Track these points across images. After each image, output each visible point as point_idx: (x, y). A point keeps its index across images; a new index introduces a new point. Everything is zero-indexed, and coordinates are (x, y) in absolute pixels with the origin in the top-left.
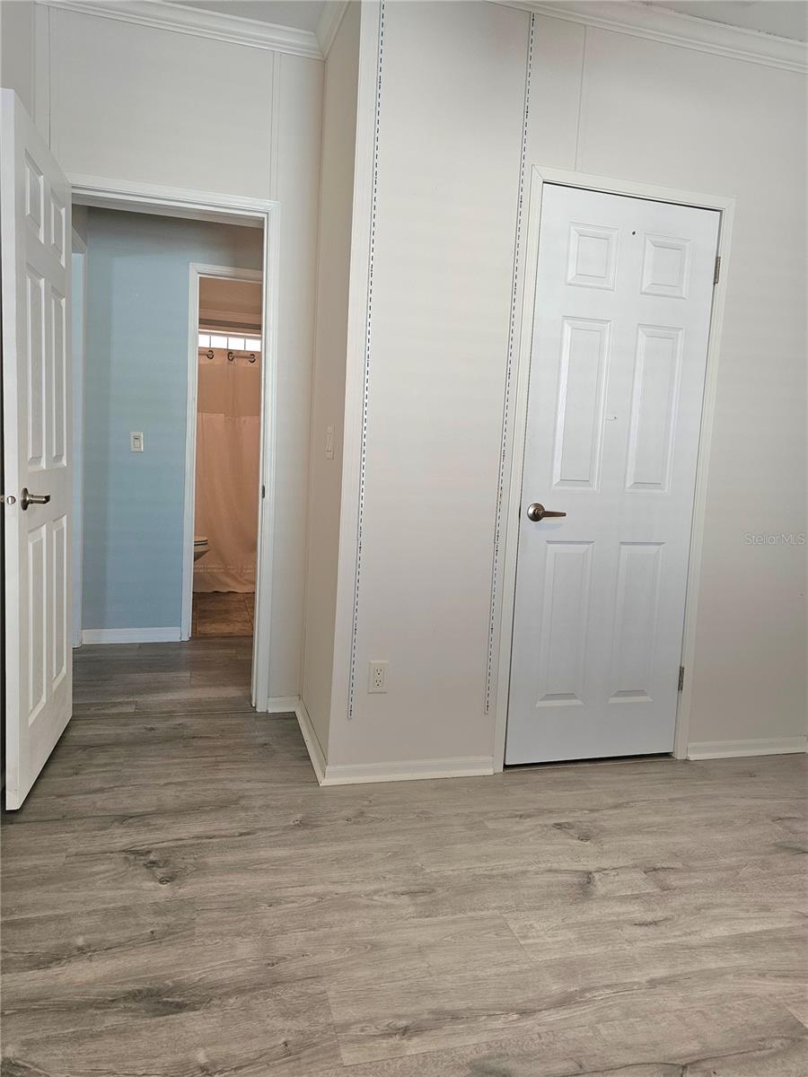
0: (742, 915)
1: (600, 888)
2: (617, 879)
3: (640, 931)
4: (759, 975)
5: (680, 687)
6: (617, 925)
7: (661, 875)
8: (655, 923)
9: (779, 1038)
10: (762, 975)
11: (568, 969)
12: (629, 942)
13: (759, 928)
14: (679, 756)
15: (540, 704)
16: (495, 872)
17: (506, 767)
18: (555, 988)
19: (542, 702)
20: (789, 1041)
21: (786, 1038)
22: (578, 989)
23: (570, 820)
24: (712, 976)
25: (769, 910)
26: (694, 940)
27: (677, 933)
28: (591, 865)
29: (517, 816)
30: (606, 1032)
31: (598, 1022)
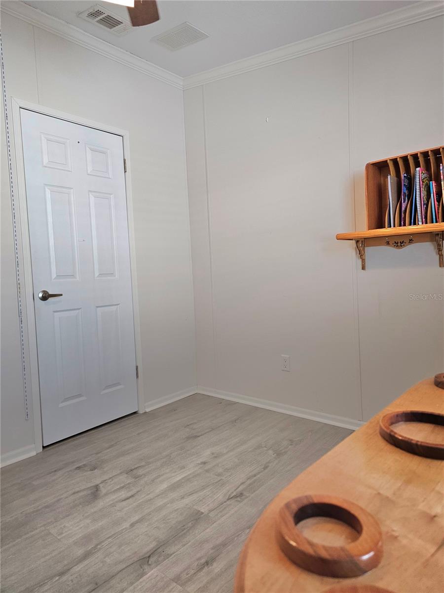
0: (173, 475)
1: (103, 491)
2: (112, 483)
3: (124, 503)
4: (182, 498)
5: (137, 377)
6: (113, 505)
7: (135, 471)
8: (132, 496)
9: (190, 522)
10: (183, 498)
11: (87, 538)
12: (120, 511)
13: (180, 478)
14: (141, 412)
15: (61, 405)
16: (39, 508)
17: (44, 447)
18: (80, 552)
19: (61, 404)
20: (195, 521)
21: (192, 521)
22: (93, 546)
23: (85, 463)
24: (160, 508)
25: (184, 468)
26: (151, 496)
27: (143, 496)
28: (98, 482)
29: (53, 472)
30: (109, 560)
31: (105, 558)
